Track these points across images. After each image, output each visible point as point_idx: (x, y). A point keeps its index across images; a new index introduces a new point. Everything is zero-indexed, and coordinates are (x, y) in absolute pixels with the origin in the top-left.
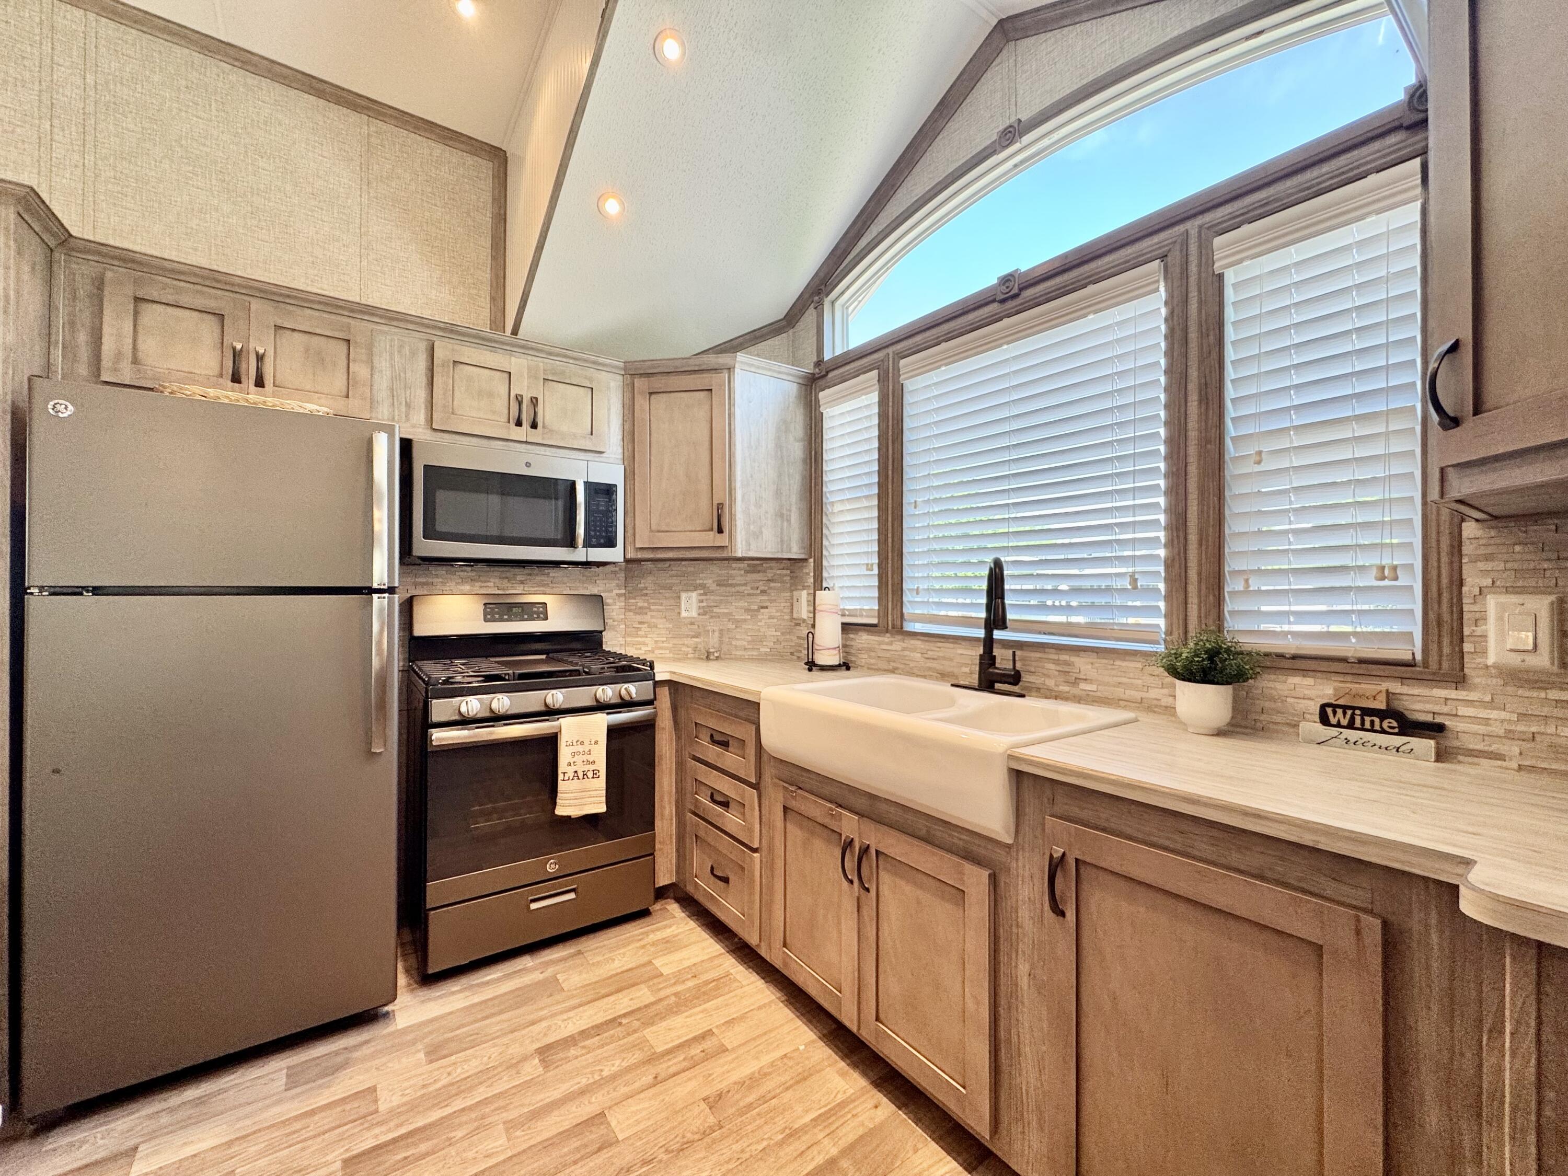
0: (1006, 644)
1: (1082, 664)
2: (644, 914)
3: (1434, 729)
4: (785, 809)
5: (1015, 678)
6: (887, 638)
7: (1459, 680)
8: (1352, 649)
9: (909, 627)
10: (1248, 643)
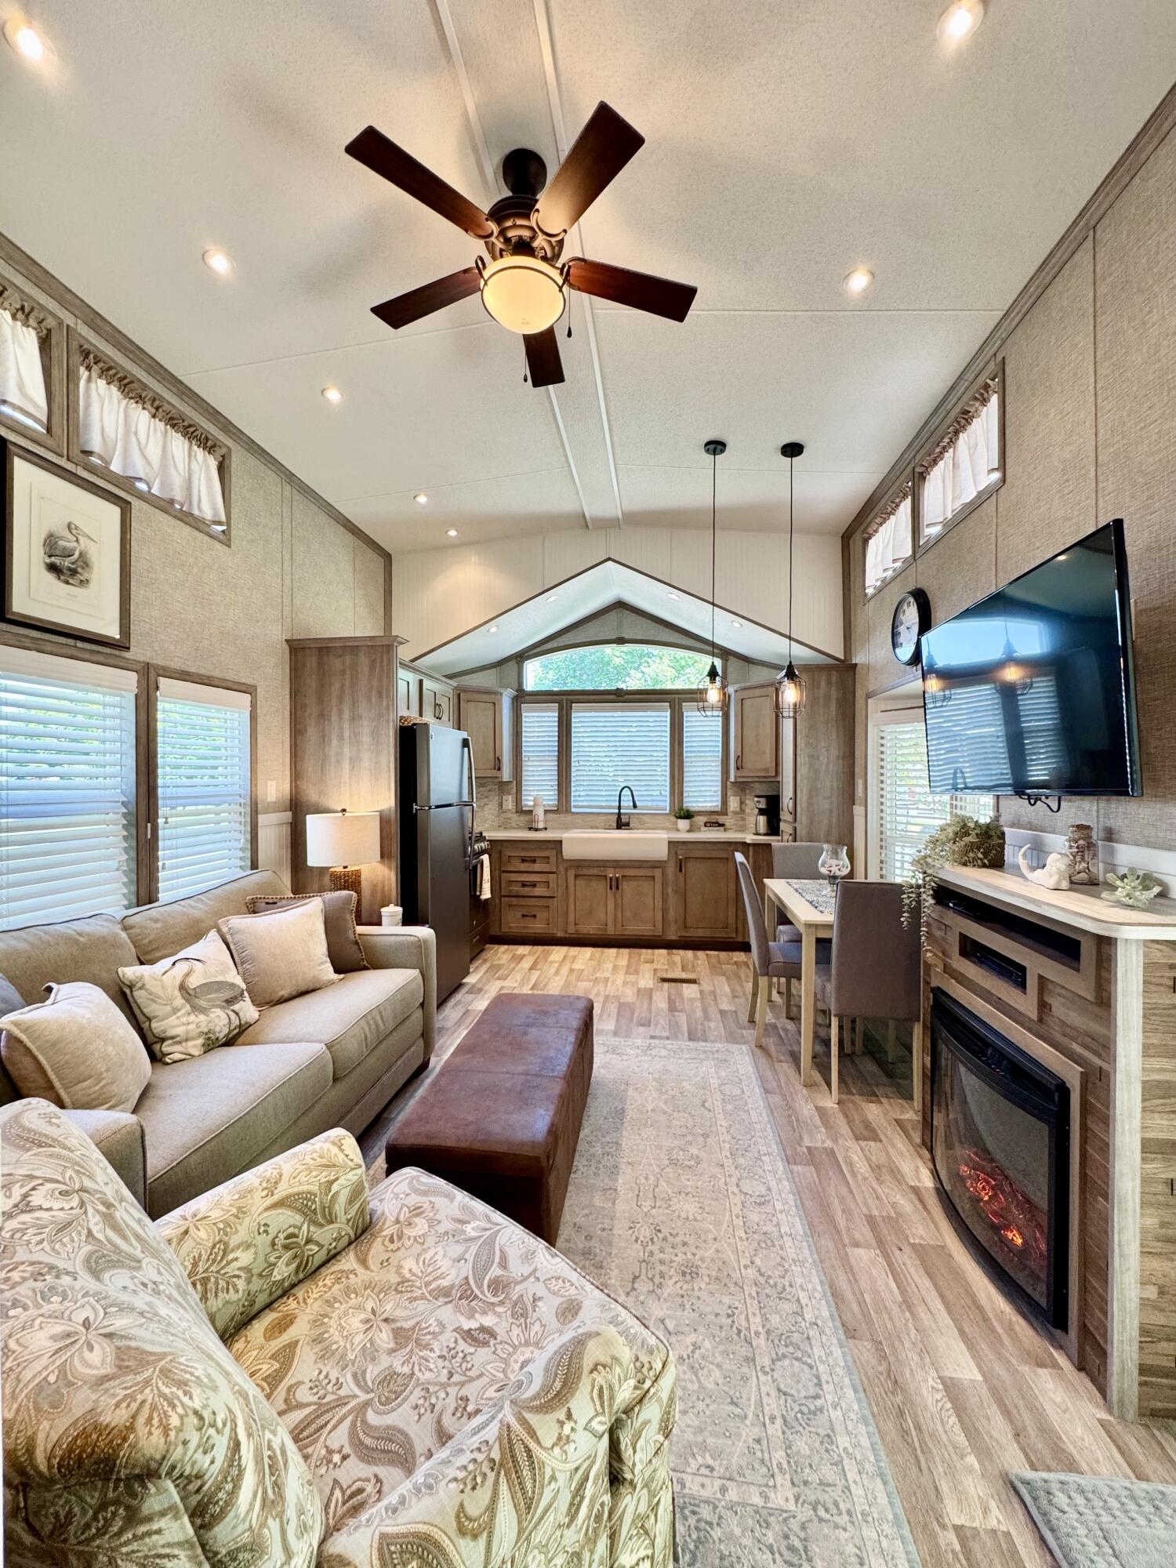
0: (625, 814)
1: (645, 818)
2: (483, 950)
3: (722, 825)
4: (576, 876)
5: (627, 824)
6: (563, 815)
7: (726, 814)
8: (709, 809)
9: (573, 810)
10: (692, 809)
